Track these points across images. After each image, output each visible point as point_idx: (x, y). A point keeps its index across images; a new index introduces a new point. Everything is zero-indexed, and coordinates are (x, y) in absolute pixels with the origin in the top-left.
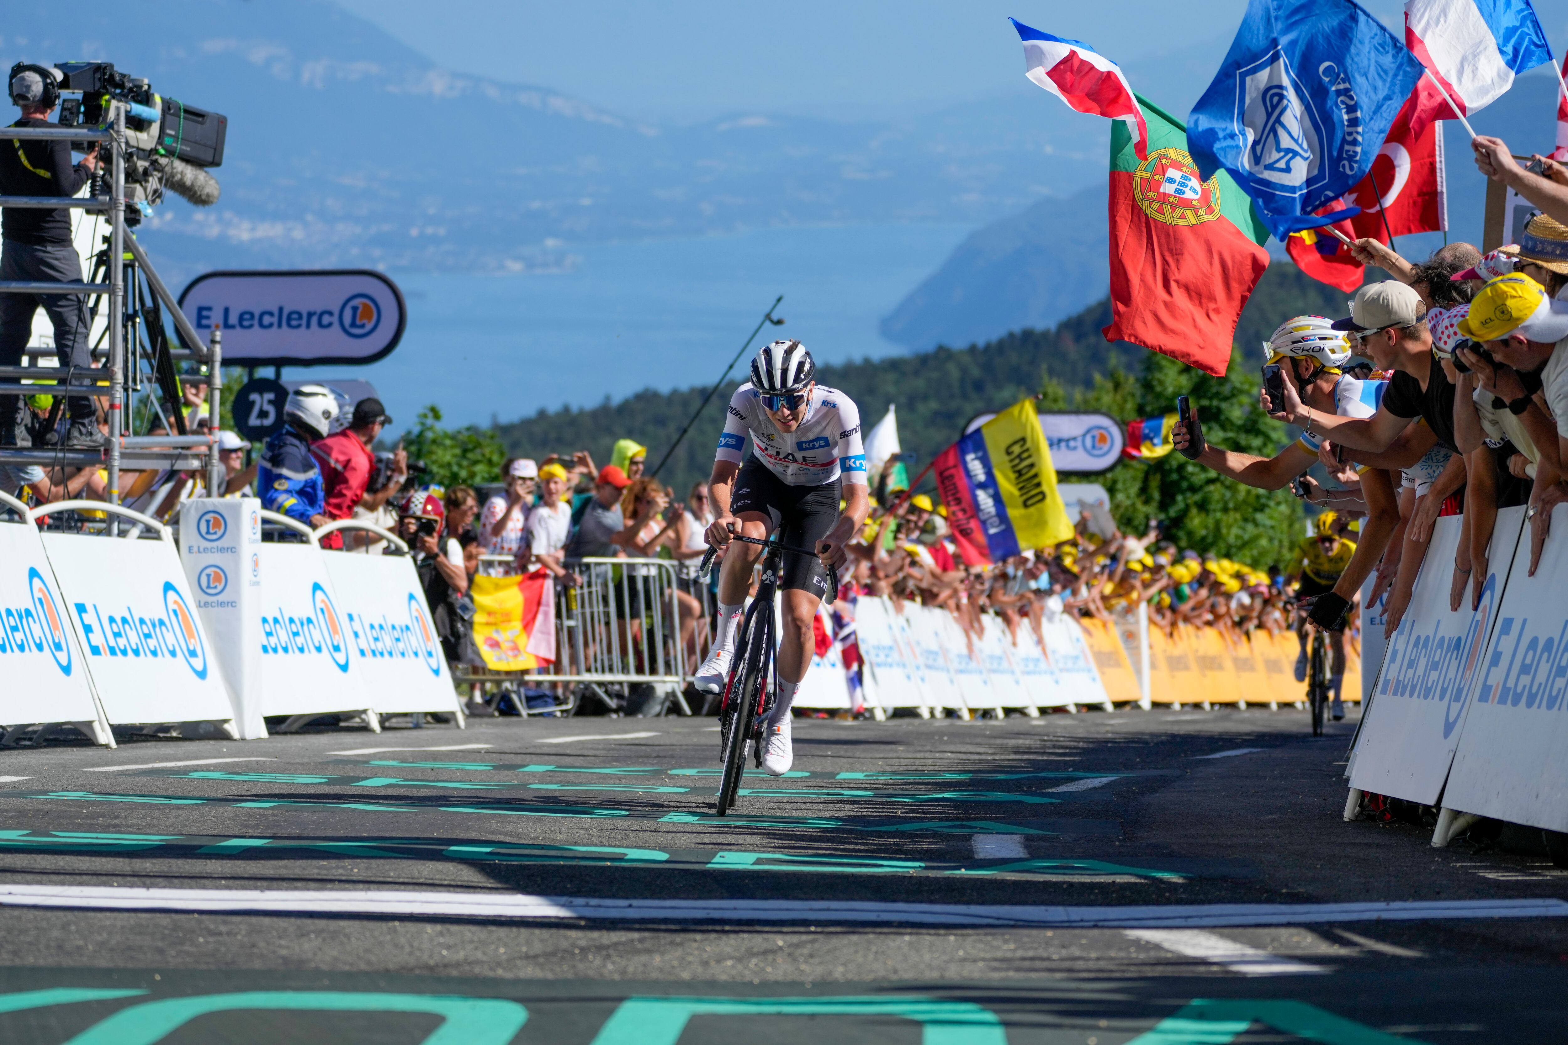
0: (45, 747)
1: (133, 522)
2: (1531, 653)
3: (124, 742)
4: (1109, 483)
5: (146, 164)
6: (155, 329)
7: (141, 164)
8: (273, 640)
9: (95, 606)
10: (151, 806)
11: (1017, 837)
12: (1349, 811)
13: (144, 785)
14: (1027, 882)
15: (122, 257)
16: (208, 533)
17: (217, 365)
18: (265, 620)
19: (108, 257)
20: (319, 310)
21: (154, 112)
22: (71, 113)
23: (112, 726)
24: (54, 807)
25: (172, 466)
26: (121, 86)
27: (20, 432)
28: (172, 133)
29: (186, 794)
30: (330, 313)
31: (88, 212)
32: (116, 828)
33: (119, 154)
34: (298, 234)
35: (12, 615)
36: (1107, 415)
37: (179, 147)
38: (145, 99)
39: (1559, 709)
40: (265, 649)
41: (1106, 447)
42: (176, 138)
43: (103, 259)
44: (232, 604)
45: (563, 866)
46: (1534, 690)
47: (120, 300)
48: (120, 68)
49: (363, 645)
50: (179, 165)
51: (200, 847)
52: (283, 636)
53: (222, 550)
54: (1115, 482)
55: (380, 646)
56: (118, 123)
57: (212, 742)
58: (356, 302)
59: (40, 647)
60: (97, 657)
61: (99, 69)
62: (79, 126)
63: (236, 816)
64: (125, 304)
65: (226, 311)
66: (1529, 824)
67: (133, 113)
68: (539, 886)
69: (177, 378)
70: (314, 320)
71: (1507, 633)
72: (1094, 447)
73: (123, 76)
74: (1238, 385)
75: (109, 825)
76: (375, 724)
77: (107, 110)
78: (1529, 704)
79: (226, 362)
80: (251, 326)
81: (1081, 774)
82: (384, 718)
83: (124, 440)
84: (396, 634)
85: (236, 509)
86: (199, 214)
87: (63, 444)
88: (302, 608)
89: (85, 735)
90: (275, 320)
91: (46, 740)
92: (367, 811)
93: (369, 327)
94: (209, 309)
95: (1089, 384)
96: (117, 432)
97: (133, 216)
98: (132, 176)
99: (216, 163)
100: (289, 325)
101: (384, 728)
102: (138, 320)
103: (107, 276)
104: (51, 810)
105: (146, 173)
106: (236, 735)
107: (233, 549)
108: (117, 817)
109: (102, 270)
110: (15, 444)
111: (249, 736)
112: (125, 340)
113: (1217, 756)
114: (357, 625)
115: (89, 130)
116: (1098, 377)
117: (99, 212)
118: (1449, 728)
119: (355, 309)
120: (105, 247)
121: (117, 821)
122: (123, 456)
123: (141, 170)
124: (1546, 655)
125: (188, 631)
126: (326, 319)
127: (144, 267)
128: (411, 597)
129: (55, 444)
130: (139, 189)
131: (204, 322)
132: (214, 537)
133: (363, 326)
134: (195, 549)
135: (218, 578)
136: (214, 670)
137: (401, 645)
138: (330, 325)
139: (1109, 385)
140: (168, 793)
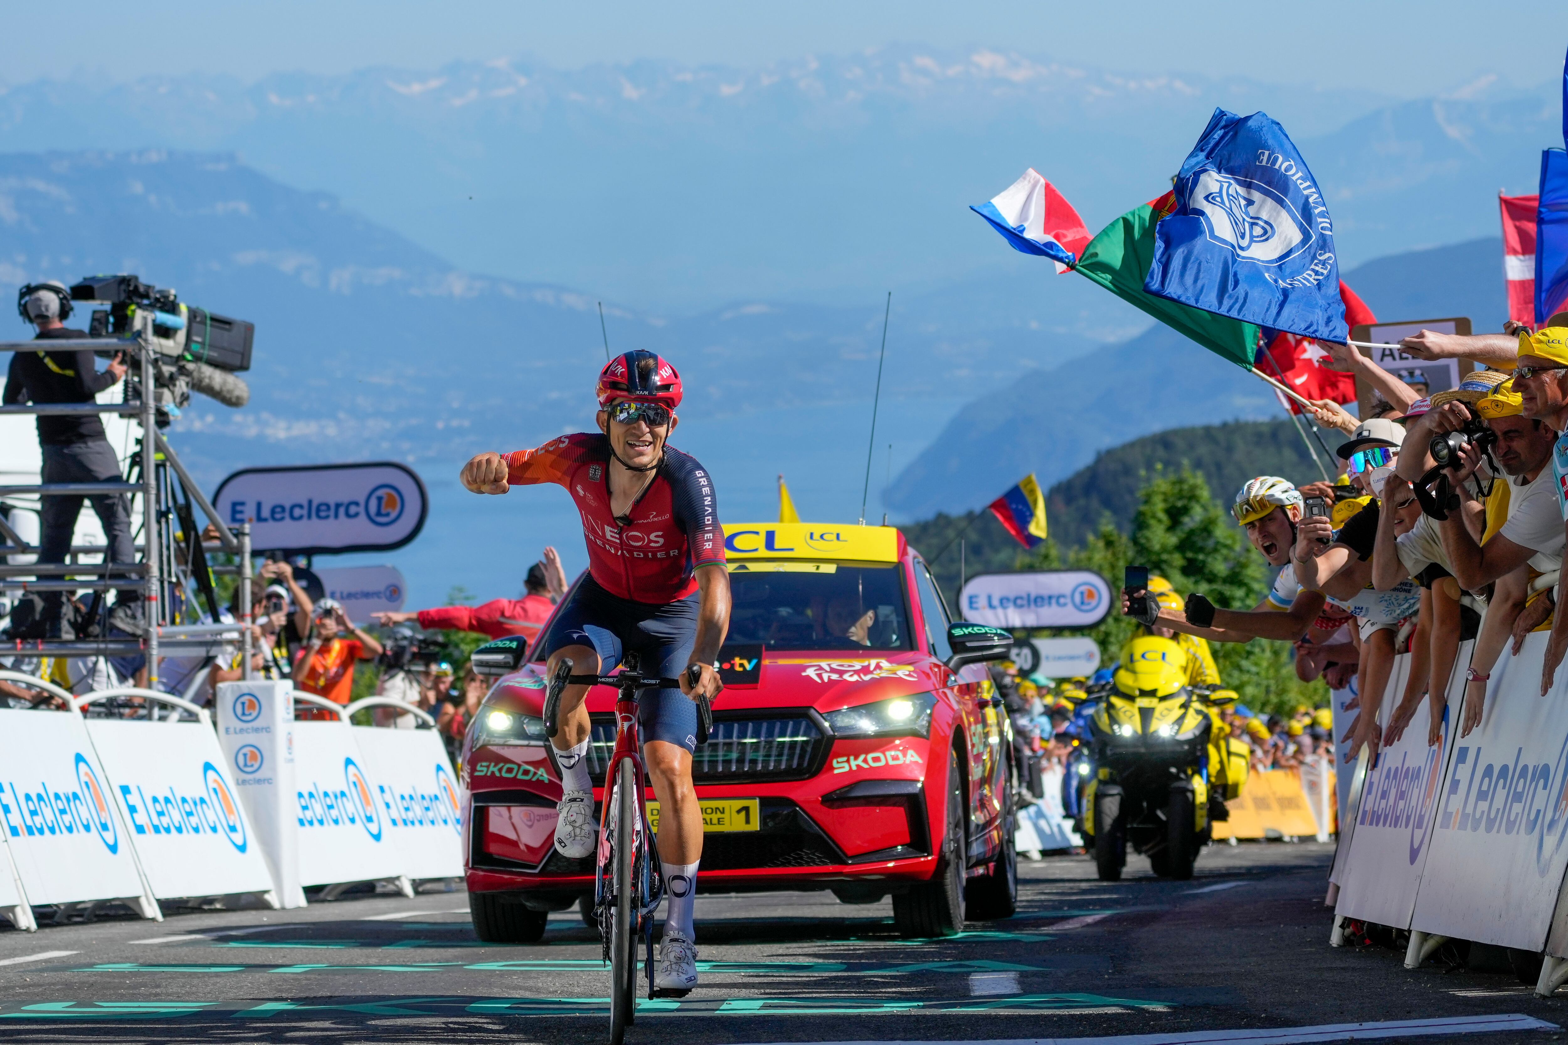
0: (96, 922)
1: (173, 707)
2: (1487, 780)
3: (170, 915)
4: (1101, 637)
5: (173, 369)
6: (187, 523)
7: (167, 370)
8: (309, 814)
9: (138, 787)
10: (191, 975)
11: (1012, 975)
12: (1335, 938)
13: (186, 955)
14: (1020, 1016)
15: (154, 457)
16: (244, 714)
17: (247, 556)
18: (300, 795)
19: (141, 458)
20: (346, 500)
21: (180, 320)
22: (100, 323)
23: (158, 901)
24: (99, 979)
25: (208, 652)
26: (147, 296)
27: (65, 625)
28: (198, 339)
29: (225, 962)
30: (357, 504)
31: (122, 416)
32: (157, 997)
33: (147, 361)
34: (331, 430)
35: (61, 799)
36: (1099, 573)
37: (206, 353)
38: (171, 308)
39: (1518, 833)
40: (301, 822)
41: (1094, 602)
42: (203, 344)
43: (137, 460)
44: (269, 781)
45: (579, 1018)
46: (1492, 816)
47: (153, 498)
48: (144, 279)
49: (394, 814)
50: (207, 371)
51: (236, 1012)
52: (318, 809)
53: (257, 730)
54: (1107, 634)
55: (410, 815)
56: (145, 333)
57: (254, 913)
58: (381, 492)
59: (87, 828)
60: (142, 836)
61: (124, 281)
62: (108, 335)
63: (271, 981)
64: (158, 501)
65: (259, 505)
66: (1494, 943)
67: (158, 321)
68: (555, 1037)
69: (210, 570)
70: (342, 511)
71: (1464, 762)
72: (1082, 603)
73: (148, 287)
74: (1222, 540)
75: (151, 994)
76: (408, 890)
77: (132, 319)
78: (1489, 829)
79: (255, 554)
80: (282, 519)
81: (1075, 913)
82: (417, 884)
83: (161, 630)
84: (426, 803)
85: (270, 691)
86: (237, 416)
87: (104, 636)
88: (335, 781)
89: (133, 910)
90: (305, 512)
91: (97, 916)
92: (396, 973)
93: (394, 515)
94: (242, 504)
95: (1083, 544)
96: (154, 622)
97: (162, 419)
98: (161, 382)
99: (243, 367)
100: (319, 517)
101: (417, 893)
102: (171, 516)
103: (140, 476)
104: (96, 982)
105: (172, 378)
106: (276, 904)
107: (268, 729)
108: (158, 986)
109: (136, 470)
110: (60, 637)
111: (289, 905)
112: (160, 535)
113: (1206, 890)
114: (388, 797)
115: (119, 338)
116: (1091, 538)
117: (131, 416)
118: (1414, 854)
119: (380, 499)
120: (137, 449)
121: (158, 990)
122: (161, 645)
123: (167, 374)
124: (1501, 781)
125: (228, 808)
126: (353, 509)
127: (174, 466)
128: (439, 768)
129: (97, 636)
130: (166, 393)
131: (238, 516)
132: (249, 718)
133: (387, 515)
134: (232, 730)
135: (254, 757)
136: (253, 845)
137: (431, 814)
138: (357, 515)
139: (1101, 544)
140: (209, 962)
